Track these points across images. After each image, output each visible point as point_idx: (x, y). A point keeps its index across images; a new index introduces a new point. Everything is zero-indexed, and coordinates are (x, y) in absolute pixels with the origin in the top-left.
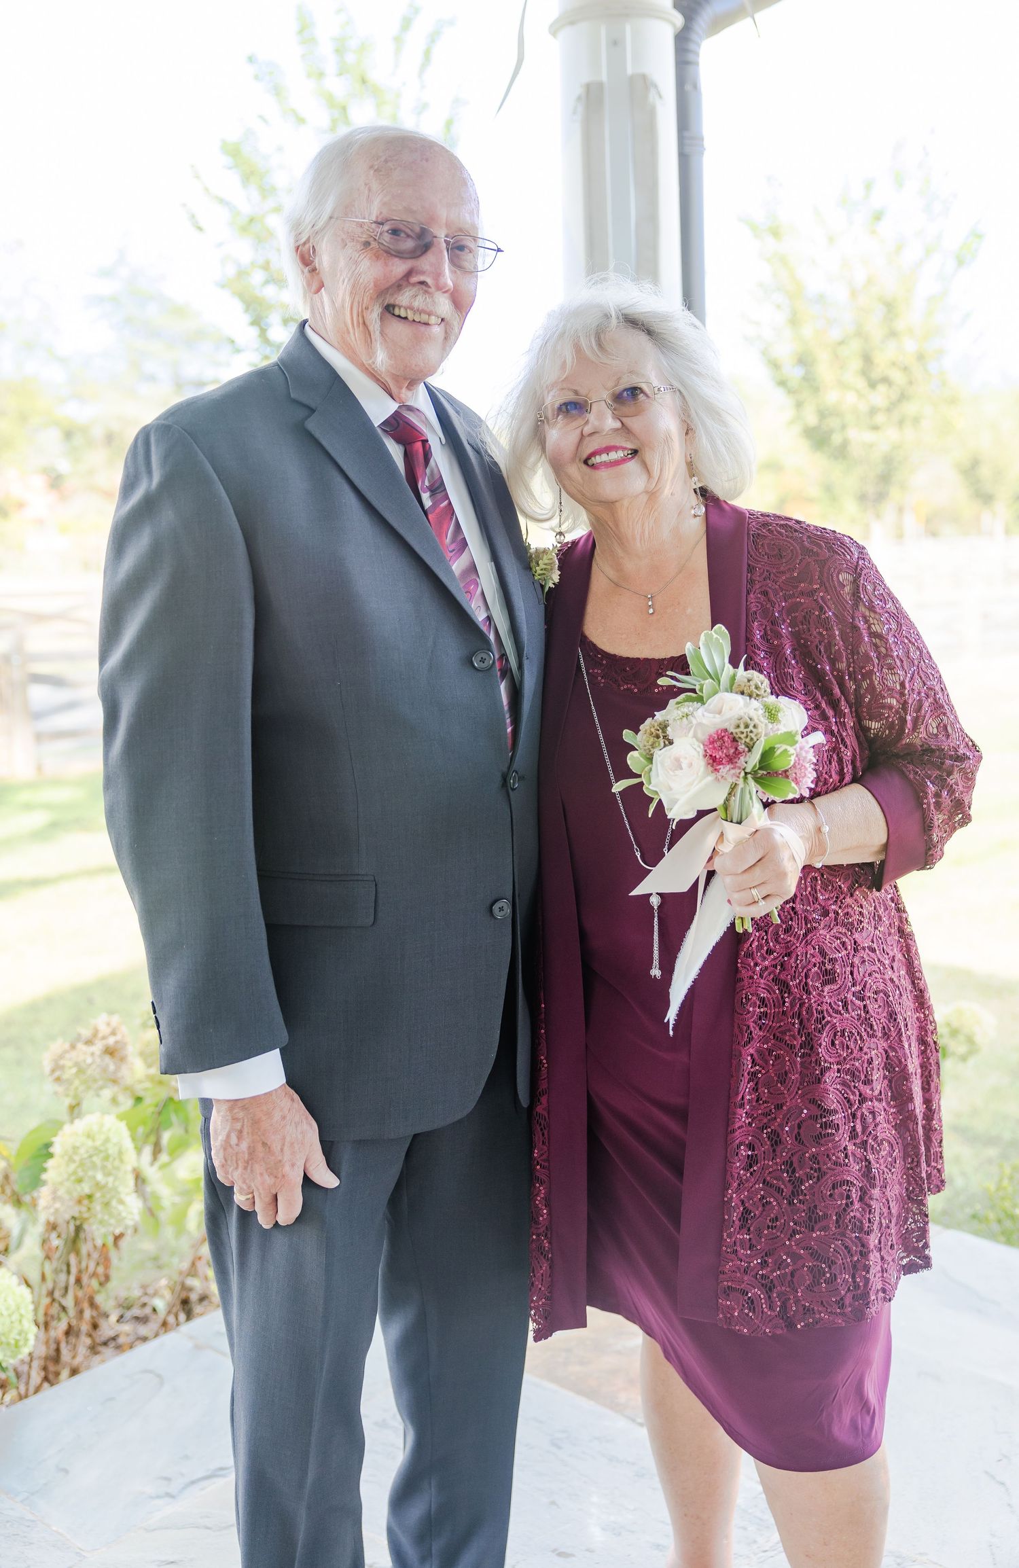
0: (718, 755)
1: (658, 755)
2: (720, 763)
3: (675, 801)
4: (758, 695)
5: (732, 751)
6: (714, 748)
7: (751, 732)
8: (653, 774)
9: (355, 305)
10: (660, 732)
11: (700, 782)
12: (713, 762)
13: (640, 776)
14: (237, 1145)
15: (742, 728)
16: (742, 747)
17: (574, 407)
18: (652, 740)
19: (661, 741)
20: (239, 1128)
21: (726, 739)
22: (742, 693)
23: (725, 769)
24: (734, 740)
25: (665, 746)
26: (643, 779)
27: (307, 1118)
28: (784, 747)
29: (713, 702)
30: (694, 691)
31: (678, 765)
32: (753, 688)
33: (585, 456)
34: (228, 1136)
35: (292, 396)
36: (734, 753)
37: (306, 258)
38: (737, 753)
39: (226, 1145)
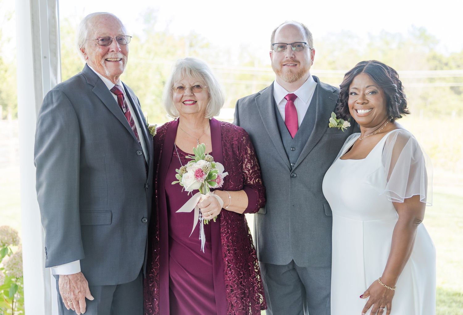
0: (198, 175)
1: (184, 175)
2: (198, 177)
3: (187, 187)
4: (210, 161)
5: (201, 174)
6: (197, 173)
7: (206, 169)
8: (182, 180)
9: (97, 60)
10: (184, 169)
11: (193, 181)
12: (197, 176)
13: (179, 180)
14: (66, 287)
15: (204, 168)
16: (204, 173)
17: (182, 88)
18: (182, 171)
19: (185, 171)
20: (66, 282)
21: (200, 171)
22: (206, 160)
23: (199, 178)
24: (202, 171)
25: (186, 173)
26: (180, 181)
27: (85, 280)
28: (215, 174)
29: (198, 162)
30: (194, 160)
31: (188, 177)
32: (209, 159)
33: (183, 101)
34: (64, 285)
35: (88, 83)
36: (202, 174)
37: (83, 51)
38: (203, 175)
39: (63, 288)
